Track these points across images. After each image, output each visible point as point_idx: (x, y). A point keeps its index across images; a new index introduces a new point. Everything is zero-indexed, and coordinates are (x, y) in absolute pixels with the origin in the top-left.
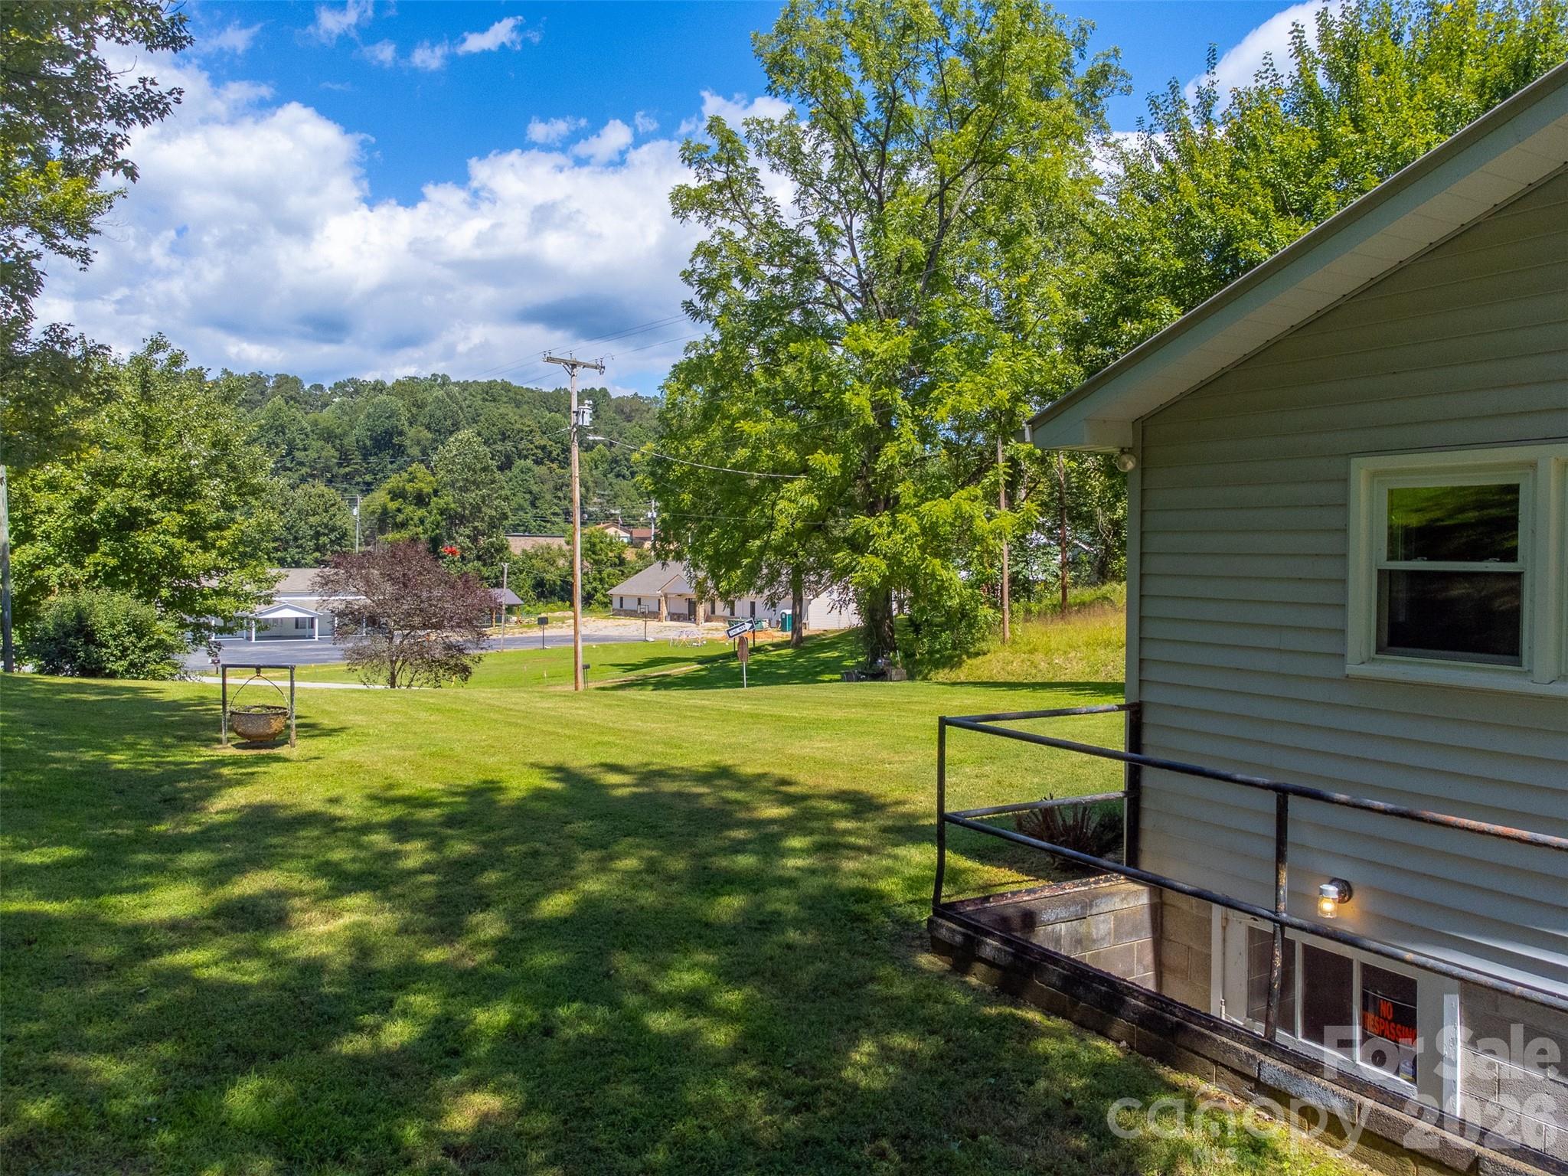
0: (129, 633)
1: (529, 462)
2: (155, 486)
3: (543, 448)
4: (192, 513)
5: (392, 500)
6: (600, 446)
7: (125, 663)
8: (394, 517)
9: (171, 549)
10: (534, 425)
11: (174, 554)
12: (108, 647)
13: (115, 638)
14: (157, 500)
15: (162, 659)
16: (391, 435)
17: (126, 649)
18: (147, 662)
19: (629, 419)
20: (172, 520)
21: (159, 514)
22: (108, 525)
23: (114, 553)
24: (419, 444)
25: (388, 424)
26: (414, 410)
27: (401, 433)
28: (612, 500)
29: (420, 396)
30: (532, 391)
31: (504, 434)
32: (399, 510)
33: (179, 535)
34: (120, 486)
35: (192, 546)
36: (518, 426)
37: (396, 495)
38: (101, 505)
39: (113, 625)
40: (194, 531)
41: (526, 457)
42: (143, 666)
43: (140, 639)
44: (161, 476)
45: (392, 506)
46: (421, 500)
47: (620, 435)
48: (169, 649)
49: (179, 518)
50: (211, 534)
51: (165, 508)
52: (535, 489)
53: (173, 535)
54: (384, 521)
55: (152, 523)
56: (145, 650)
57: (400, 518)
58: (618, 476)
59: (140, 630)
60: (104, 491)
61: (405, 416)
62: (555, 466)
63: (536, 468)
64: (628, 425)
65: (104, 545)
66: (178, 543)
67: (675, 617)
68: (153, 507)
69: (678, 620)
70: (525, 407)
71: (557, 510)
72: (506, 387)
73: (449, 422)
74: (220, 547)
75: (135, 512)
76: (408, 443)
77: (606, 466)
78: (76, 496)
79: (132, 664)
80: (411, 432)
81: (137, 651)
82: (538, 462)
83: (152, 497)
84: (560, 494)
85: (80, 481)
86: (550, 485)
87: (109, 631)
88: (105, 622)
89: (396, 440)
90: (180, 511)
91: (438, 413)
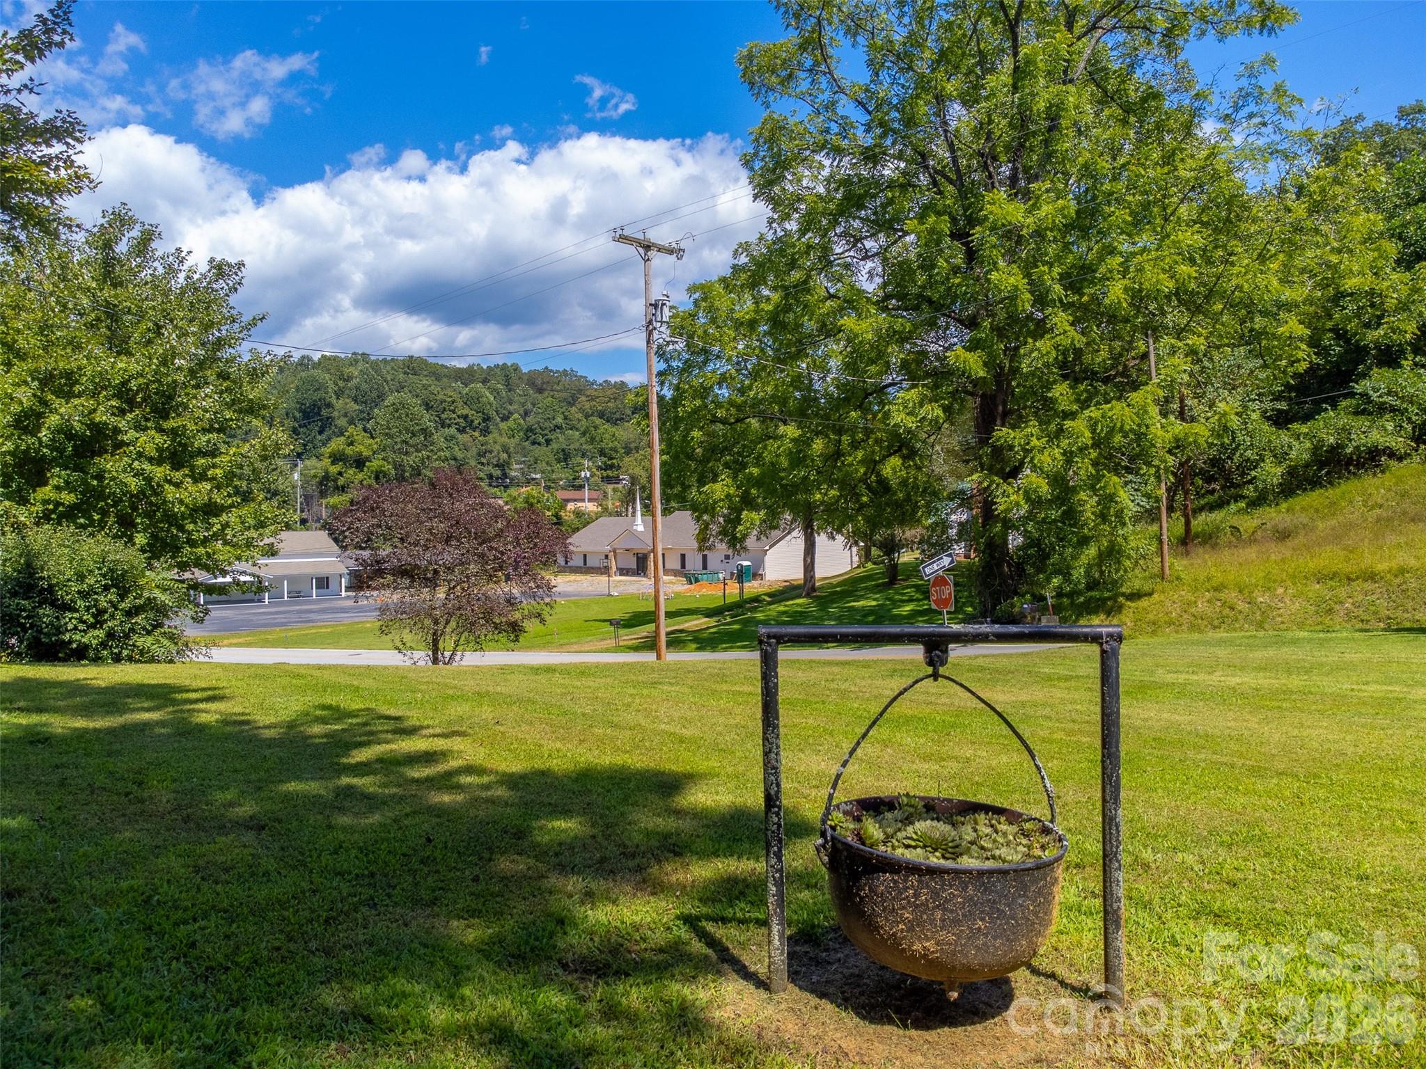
0: (106, 588)
1: (453, 430)
2: (126, 397)
3: (465, 417)
4: (174, 432)
5: (333, 463)
6: (516, 416)
7: (101, 633)
8: (335, 480)
9: (149, 480)
10: (456, 396)
11: (151, 488)
12: (77, 611)
13: (84, 595)
14: (129, 416)
15: (155, 627)
16: (319, 408)
17: (101, 612)
18: (132, 630)
19: (540, 391)
20: (150, 441)
21: (132, 434)
22: (61, 451)
23: (69, 487)
24: (345, 415)
25: (316, 396)
26: (341, 383)
27: (329, 405)
28: (532, 466)
29: (346, 371)
30: (446, 367)
31: (427, 405)
32: (340, 474)
33: (159, 461)
34: (79, 396)
35: (178, 475)
36: (440, 397)
37: (336, 458)
38: (53, 420)
39: (81, 577)
40: (178, 456)
41: (449, 426)
42: (127, 636)
43: (122, 597)
44: (133, 384)
45: (334, 469)
46: (360, 463)
47: (534, 405)
48: (162, 610)
49: (160, 439)
50: (201, 461)
51: (138, 427)
52: (459, 455)
53: (150, 460)
54: (326, 484)
55: (123, 444)
56: (129, 613)
57: (341, 481)
58: (534, 443)
59: (120, 583)
60: (56, 402)
61: (332, 387)
62: (477, 434)
63: (459, 436)
64: (540, 397)
65: (57, 476)
66: (159, 472)
67: (623, 572)
68: (122, 424)
69: (627, 574)
70: (445, 380)
71: (482, 475)
72: (422, 361)
73: (374, 394)
74: (214, 478)
75: (99, 430)
76: (336, 414)
77: (521, 434)
78: (15, 408)
79: (111, 635)
80: (339, 404)
81: (118, 615)
82: (462, 431)
83: (122, 412)
84: (484, 460)
85: (24, 388)
86: (474, 451)
87: (75, 587)
88: (69, 573)
89: (324, 412)
90: (161, 430)
91: (365, 387)
